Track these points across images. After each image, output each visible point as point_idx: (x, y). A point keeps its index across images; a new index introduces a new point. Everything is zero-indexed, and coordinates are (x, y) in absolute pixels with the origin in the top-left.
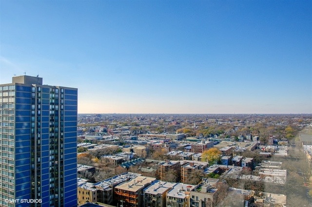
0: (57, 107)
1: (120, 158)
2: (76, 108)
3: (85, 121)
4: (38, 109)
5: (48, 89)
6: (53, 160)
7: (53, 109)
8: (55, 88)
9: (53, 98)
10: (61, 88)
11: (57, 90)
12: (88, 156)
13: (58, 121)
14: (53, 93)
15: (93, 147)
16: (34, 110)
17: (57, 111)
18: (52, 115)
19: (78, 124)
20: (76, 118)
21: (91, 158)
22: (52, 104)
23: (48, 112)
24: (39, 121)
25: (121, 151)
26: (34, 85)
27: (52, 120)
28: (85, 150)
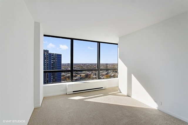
0: (54, 61)
1: (76, 78)
2: (61, 61)
3: (64, 66)
4: (47, 61)
5: (51, 55)
6: (53, 79)
7: (53, 61)
8: (53, 54)
9: (53, 58)
10: (56, 54)
11: (54, 55)
12: (65, 78)
13: (54, 66)
14: (53, 56)
15: (67, 75)
16: (46, 62)
17: (54, 62)
18: (52, 63)
19: (62, 67)
20: (61, 65)
21: (66, 78)
22: (52, 59)
23: (51, 62)
24: (47, 65)
25: (77, 76)
26: (46, 53)
27: (52, 65)
28: (64, 76)
